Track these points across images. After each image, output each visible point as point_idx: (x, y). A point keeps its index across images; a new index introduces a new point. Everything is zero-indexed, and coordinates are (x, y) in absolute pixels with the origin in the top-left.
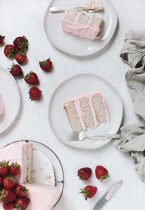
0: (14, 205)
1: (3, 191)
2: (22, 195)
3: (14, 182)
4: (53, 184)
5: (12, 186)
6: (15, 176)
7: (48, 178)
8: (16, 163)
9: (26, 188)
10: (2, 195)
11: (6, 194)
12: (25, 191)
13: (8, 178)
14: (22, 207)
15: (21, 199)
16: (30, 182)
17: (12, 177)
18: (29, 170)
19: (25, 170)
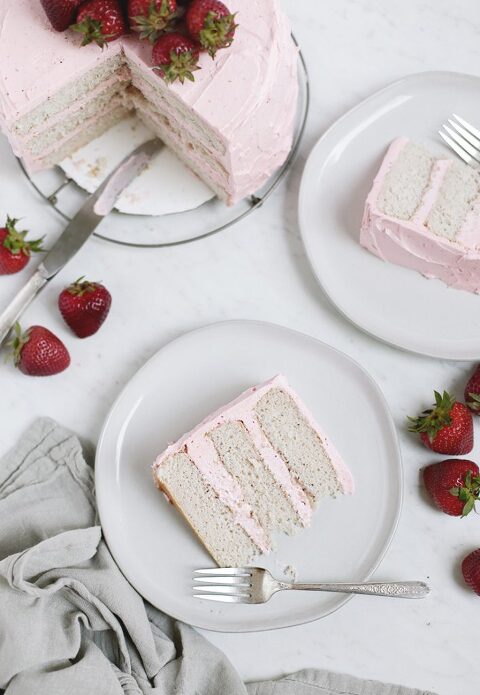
4: (66, 166)
7: (97, 169)
8: (192, 78)
13: (165, 13)
16: (123, 93)
18: (163, 126)
19: (162, 104)
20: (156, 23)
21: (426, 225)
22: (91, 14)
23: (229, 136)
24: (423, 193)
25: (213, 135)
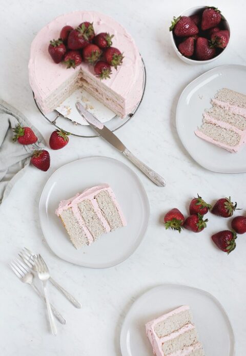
0: (63, 39)
1: (87, 38)
2: (67, 57)
3: (88, 58)
5: (86, 53)
6: (95, 65)
8: (109, 77)
9: (72, 68)
10: (84, 33)
11: (81, 39)
12: (69, 63)
13: (97, 55)
14: (54, 46)
15: (64, 53)
16: (79, 81)
17: (96, 61)
18: (95, 92)
19: (95, 85)
20: (94, 58)
21: (163, 344)
22: (70, 57)
23: (125, 97)
24: (173, 332)
25: (118, 97)
